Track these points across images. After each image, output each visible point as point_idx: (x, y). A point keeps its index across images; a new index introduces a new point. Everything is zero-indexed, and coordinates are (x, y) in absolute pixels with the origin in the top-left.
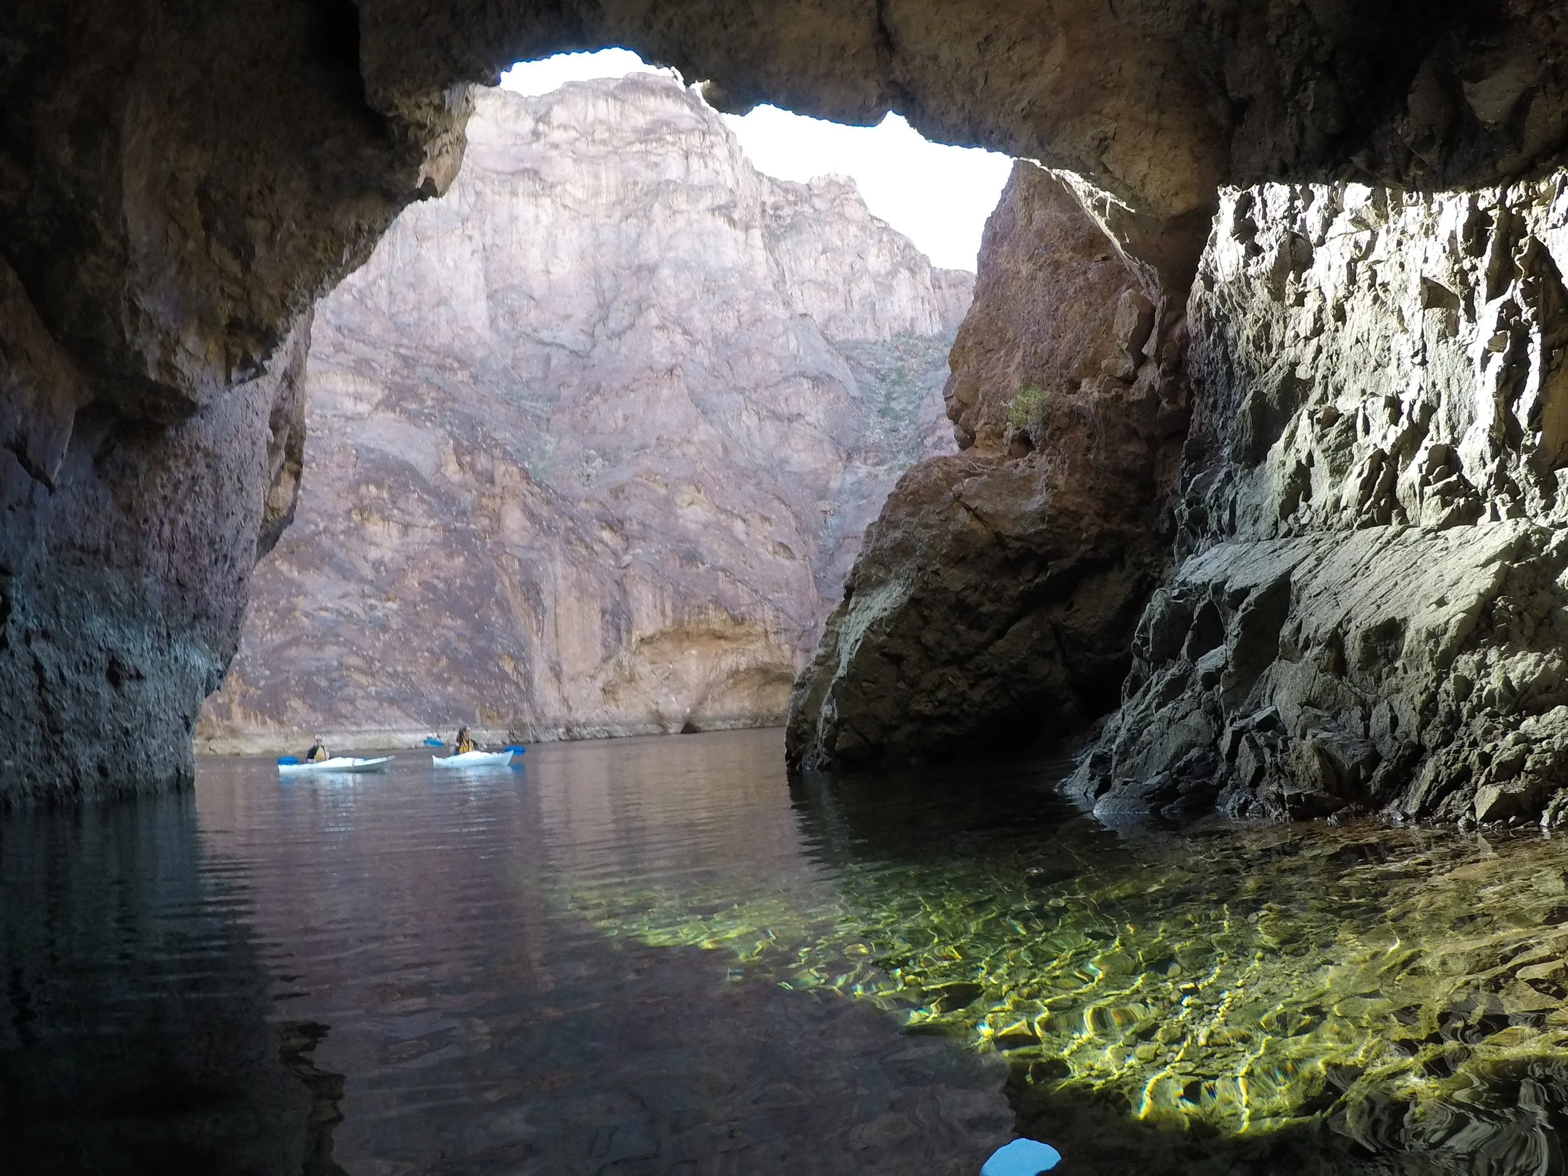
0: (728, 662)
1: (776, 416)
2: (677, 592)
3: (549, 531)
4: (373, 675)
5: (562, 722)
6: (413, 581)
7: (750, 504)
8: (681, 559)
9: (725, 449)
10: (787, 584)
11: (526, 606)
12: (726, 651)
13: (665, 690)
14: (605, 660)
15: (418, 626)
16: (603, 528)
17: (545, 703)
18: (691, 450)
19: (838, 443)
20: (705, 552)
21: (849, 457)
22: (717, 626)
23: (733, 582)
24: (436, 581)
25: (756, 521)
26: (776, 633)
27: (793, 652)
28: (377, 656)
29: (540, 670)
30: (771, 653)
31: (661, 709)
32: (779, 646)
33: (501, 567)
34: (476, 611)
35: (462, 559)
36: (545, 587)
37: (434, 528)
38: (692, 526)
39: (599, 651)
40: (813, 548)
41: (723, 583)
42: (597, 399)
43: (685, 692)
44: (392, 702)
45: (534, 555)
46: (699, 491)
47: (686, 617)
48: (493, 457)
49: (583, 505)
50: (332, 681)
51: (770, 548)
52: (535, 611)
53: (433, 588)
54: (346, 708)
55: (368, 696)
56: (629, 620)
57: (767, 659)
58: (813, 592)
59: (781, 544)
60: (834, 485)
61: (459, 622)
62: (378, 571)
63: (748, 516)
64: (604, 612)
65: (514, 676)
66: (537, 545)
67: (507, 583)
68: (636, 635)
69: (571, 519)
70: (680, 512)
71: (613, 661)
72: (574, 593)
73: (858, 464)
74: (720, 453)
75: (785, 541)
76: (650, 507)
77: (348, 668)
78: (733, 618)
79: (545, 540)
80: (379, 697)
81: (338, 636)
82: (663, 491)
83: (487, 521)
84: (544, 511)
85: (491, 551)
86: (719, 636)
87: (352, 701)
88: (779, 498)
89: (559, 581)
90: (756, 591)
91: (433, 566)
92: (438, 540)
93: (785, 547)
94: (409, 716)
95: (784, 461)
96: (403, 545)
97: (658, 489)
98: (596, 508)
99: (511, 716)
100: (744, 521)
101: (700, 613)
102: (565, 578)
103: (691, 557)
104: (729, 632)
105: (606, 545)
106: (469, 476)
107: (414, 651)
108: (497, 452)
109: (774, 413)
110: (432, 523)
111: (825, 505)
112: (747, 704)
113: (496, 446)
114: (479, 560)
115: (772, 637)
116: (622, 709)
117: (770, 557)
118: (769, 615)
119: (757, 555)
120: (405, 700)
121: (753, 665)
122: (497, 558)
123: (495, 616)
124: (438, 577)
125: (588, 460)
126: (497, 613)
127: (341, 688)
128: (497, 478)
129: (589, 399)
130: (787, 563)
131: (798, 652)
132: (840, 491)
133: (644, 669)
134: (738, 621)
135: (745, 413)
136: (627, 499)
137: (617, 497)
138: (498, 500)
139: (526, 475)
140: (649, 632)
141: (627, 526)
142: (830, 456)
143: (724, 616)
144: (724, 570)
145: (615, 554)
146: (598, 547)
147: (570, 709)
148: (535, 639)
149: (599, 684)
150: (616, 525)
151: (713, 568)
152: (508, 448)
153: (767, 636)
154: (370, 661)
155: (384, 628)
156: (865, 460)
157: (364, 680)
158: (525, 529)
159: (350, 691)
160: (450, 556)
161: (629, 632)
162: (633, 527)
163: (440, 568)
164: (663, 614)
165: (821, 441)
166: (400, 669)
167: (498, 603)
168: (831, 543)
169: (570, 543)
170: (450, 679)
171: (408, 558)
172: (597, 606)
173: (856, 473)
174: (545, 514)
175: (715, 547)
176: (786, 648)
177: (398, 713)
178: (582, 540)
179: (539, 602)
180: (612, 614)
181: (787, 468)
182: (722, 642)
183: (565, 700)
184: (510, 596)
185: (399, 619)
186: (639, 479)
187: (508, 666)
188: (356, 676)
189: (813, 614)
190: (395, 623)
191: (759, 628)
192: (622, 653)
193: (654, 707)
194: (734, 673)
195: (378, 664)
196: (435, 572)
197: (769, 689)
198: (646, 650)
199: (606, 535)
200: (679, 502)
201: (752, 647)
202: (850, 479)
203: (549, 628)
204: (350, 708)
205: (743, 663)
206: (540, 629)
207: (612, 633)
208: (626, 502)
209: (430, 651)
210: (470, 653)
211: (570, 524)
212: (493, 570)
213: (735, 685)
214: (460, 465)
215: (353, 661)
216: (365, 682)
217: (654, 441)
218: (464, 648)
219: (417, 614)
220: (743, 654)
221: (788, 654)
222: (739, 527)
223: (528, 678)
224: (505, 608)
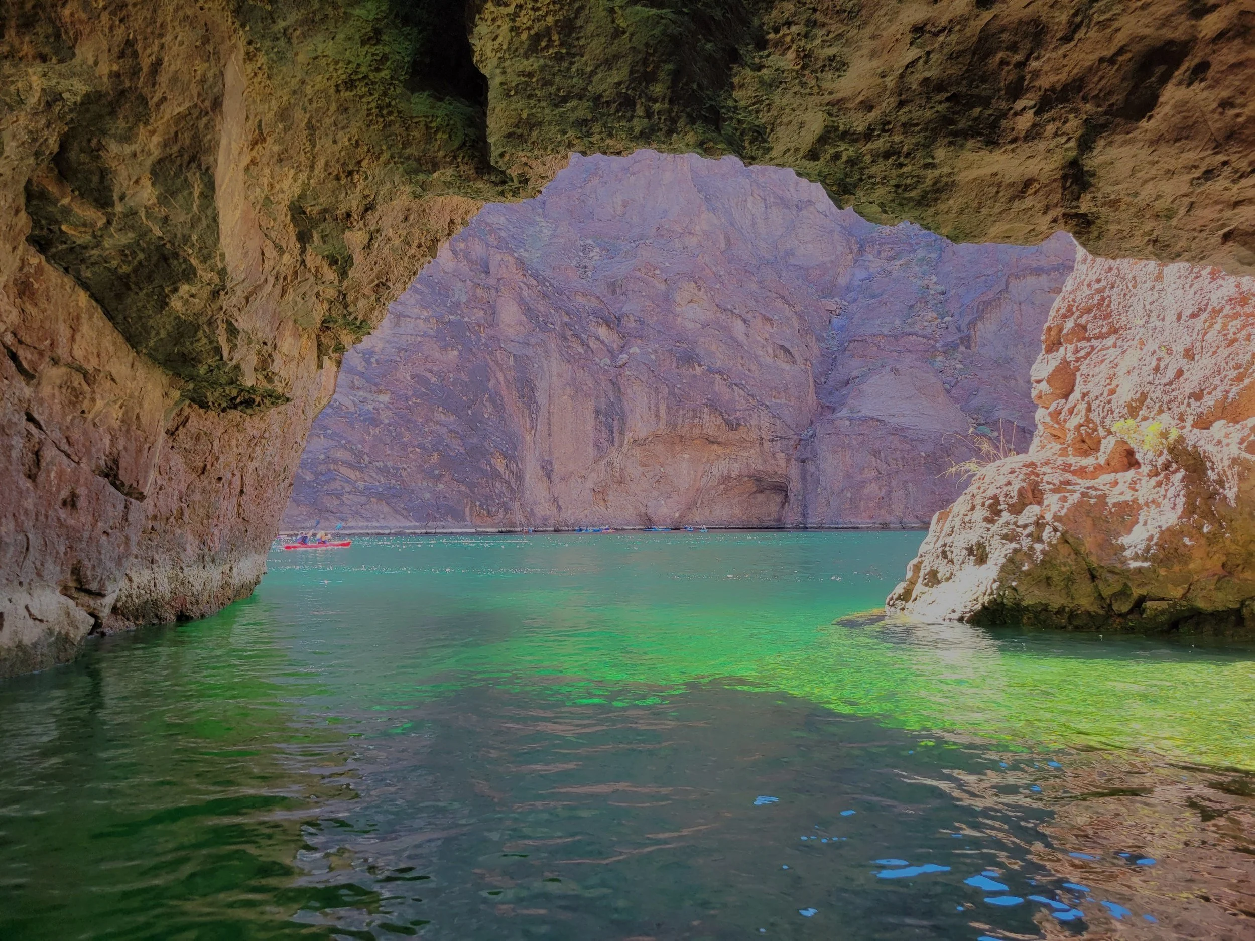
0: (719, 468)
1: (783, 203)
2: (672, 394)
3: (544, 326)
4: (361, 470)
5: (551, 522)
6: (404, 374)
7: (751, 303)
8: (678, 359)
9: (728, 240)
10: (786, 389)
11: (520, 404)
12: (719, 456)
13: (655, 493)
14: (597, 460)
15: (409, 421)
16: (599, 324)
17: (535, 503)
18: (692, 241)
19: (850, 234)
20: (702, 353)
21: (862, 249)
22: (711, 431)
23: (730, 387)
24: (428, 375)
25: (759, 322)
26: (771, 440)
27: (788, 461)
28: (367, 450)
29: (531, 470)
30: (765, 461)
31: (650, 512)
32: (774, 455)
33: (496, 362)
34: (470, 407)
35: (456, 353)
36: (541, 385)
37: (427, 320)
38: (690, 325)
39: (591, 451)
40: (816, 351)
41: (719, 386)
42: (596, 181)
43: (675, 497)
44: (380, 497)
45: (529, 352)
46: (699, 289)
47: (680, 420)
48: (488, 245)
49: (580, 299)
50: (317, 475)
51: (770, 351)
52: (529, 409)
53: (424, 381)
54: (331, 503)
55: (356, 491)
56: (623, 420)
57: (760, 467)
58: (812, 398)
59: (782, 347)
60: (842, 281)
61: (452, 418)
62: (368, 362)
63: (749, 316)
64: (597, 412)
65: (506, 475)
66: (533, 341)
67: (501, 379)
68: (628, 437)
69: (568, 313)
70: (678, 309)
71: (604, 462)
72: (569, 391)
73: (871, 257)
74: (723, 246)
75: (787, 345)
76: (648, 303)
77: (336, 461)
78: (728, 423)
79: (541, 336)
80: (368, 492)
81: (326, 428)
82: (662, 287)
83: (482, 313)
84: (541, 306)
85: (485, 345)
86: (710, 441)
87: (339, 496)
88: (783, 297)
89: (554, 379)
90: (753, 396)
91: (426, 359)
92: (432, 333)
93: (787, 351)
94: (396, 512)
95: (790, 253)
96: (394, 335)
97: (657, 284)
98: (594, 303)
99: (501, 516)
100: (745, 321)
101: (695, 417)
102: (560, 376)
103: (689, 359)
104: (722, 439)
105: (602, 342)
106: (464, 266)
107: (405, 447)
108: (492, 240)
109: (781, 199)
110: (425, 314)
111: (831, 304)
112: (737, 511)
113: (491, 232)
114: (474, 355)
115: (767, 444)
116: (611, 510)
117: (769, 360)
118: (765, 421)
119: (756, 357)
120: (394, 496)
121: (745, 472)
122: (491, 353)
123: (488, 411)
124: (431, 371)
125: (585, 249)
126: (490, 409)
127: (328, 482)
128: (493, 269)
129: (586, 181)
130: (787, 367)
131: (793, 462)
132: (848, 288)
133: (634, 471)
134: (732, 426)
135: (750, 199)
136: (624, 293)
137: (614, 292)
138: (493, 291)
139: (521, 264)
140: (642, 435)
141: (624, 322)
142: (840, 249)
143: (719, 420)
144: (721, 374)
145: (611, 352)
146: (593, 344)
147: (559, 508)
148: (528, 438)
149: (590, 484)
150: (613, 322)
151: (710, 370)
152: (503, 234)
153: (761, 444)
154: (360, 455)
155: (375, 421)
156: (879, 253)
157: (352, 475)
158: (521, 324)
159: (336, 485)
160: (444, 349)
161: (622, 433)
162: (630, 324)
163: (434, 361)
164: (657, 416)
165: (831, 232)
166: (390, 464)
167: (492, 400)
168: (834, 345)
169: (566, 339)
170: (441, 476)
171: (400, 350)
172: (591, 405)
173: (867, 269)
174: (542, 309)
175: (713, 348)
176: (781, 456)
177: (386, 509)
178: (577, 336)
179: (532, 399)
180: (606, 415)
181: (792, 261)
182: (715, 446)
183: (555, 500)
184: (504, 393)
185: (390, 413)
186: (638, 273)
187: (500, 464)
188: (344, 470)
189: (812, 422)
190: (386, 416)
191: (754, 435)
192: (615, 454)
193: (643, 510)
194: (726, 479)
195: (367, 459)
196: (429, 366)
197: (760, 497)
198: (637, 451)
199: (603, 332)
200: (678, 299)
201: (746, 454)
202: (861, 274)
203: (542, 427)
204: (336, 503)
205: (736, 469)
206: (533, 427)
207: (605, 434)
208: (623, 298)
209: (422, 447)
210: (462, 451)
211: (566, 319)
212: (488, 365)
213: (725, 491)
214: (454, 252)
215: (340, 454)
216: (353, 477)
217: (654, 230)
218: (457, 447)
219: (409, 408)
220: (736, 460)
221: (782, 462)
222: (739, 327)
223: (519, 477)
224: (499, 406)
